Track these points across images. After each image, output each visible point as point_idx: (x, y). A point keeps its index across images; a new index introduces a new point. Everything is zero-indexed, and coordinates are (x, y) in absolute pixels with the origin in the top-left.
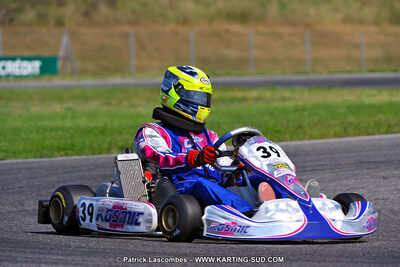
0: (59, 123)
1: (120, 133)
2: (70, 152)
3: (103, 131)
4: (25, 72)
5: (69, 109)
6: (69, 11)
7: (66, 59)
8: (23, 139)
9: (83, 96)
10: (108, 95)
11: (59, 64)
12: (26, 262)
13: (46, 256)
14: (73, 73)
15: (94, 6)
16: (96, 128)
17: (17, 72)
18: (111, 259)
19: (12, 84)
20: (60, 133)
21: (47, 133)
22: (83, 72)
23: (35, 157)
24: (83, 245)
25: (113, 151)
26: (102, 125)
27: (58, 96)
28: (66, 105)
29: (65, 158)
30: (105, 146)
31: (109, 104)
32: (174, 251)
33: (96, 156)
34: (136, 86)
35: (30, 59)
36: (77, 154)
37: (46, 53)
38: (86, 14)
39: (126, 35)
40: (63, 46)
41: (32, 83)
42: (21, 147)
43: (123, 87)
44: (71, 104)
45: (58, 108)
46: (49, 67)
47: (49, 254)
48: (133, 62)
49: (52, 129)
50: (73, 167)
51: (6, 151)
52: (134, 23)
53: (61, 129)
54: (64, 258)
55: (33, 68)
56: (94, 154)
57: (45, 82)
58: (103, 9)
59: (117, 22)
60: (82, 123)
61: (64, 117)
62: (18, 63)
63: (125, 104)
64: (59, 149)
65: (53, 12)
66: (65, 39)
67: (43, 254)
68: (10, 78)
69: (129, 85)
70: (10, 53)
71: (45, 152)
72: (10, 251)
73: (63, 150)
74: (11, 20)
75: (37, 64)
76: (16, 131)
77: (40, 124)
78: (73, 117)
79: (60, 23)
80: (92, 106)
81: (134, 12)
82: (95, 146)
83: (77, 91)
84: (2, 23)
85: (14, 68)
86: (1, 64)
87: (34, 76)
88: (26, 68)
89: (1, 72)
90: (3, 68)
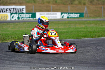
0: (83, 30)
1: (98, 32)
2: (85, 37)
3: (94, 32)
4: (75, 17)
5: (86, 26)
6: (87, 1)
7: (86, 13)
8: (73, 34)
9: (90, 23)
10: (96, 23)
11: (84, 15)
14: (88, 17)
16: (92, 31)
17: (73, 17)
18: (93, 65)
19: (72, 19)
20: (83, 32)
21: (80, 32)
22: (90, 17)
23: (76, 39)
24: (86, 61)
25: (96, 37)
26: (94, 30)
27: (83, 23)
28: (85, 25)
29: (84, 39)
30: (94, 36)
31: (96, 25)
35: (76, 13)
36: (87, 38)
37: (81, 12)
38: (91, 2)
39: (101, 7)
40: (85, 10)
41: (77, 19)
42: (73, 36)
43: (100, 20)
44: (87, 25)
45: (83, 26)
46: (81, 15)
48: (103, 14)
49: (81, 31)
50: (86, 41)
51: (69, 37)
52: (103, 4)
53: (84, 31)
55: (78, 16)
56: (91, 38)
57: (80, 19)
58: (95, 1)
59: (99, 4)
60: (89, 30)
61: (85, 28)
63: (100, 25)
64: (83, 36)
65: (83, 1)
66: (86, 8)
67: (76, 63)
68: (72, 18)
70: (72, 12)
71: (79, 37)
72: (67, 63)
74: (72, 3)
75: (78, 15)
76: (72, 32)
77: (78, 30)
78: (87, 28)
80: (92, 25)
81: (103, 2)
82: (92, 35)
83: (88, 21)
84: (70, 4)
85: (72, 15)
86: (69, 14)
87: (78, 17)
88: (76, 16)
89: (69, 17)
90: (70, 15)
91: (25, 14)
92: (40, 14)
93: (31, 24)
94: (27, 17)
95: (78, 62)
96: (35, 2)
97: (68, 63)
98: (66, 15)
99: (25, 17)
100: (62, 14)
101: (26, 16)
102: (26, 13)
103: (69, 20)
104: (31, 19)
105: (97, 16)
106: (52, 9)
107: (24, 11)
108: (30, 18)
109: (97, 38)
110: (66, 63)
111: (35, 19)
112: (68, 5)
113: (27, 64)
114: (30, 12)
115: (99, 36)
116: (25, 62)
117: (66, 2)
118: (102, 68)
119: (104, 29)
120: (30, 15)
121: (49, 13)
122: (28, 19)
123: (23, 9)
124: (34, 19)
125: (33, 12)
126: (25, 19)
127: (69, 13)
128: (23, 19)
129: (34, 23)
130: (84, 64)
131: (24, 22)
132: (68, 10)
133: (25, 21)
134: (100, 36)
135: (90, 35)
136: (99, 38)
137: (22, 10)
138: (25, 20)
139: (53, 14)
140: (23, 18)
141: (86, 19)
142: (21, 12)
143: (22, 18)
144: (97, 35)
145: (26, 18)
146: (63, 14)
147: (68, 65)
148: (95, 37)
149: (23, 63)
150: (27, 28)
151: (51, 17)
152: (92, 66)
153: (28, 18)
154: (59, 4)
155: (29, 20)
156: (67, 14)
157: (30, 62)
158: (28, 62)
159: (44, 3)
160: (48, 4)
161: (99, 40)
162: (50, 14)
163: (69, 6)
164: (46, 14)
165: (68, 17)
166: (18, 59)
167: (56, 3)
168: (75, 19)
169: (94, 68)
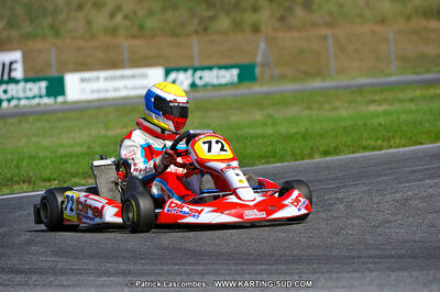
0: (259, 131)
1: (322, 137)
2: (272, 159)
3: (305, 136)
4: (223, 81)
5: (269, 116)
6: (265, 16)
7: (264, 65)
9: (283, 102)
10: (308, 100)
11: (258, 71)
12: (229, 274)
13: (251, 267)
14: (272, 79)
15: (290, 10)
16: (297, 133)
17: (215, 81)
18: (316, 266)
19: (211, 93)
20: (260, 140)
21: (247, 142)
22: (283, 77)
24: (287, 253)
25: (316, 155)
26: (303, 129)
27: (258, 103)
28: (265, 113)
29: (267, 166)
30: (307, 151)
31: (310, 108)
32: (379, 253)
33: (298, 162)
34: (337, 88)
35: (227, 67)
36: (280, 161)
37: (244, 61)
38: (282, 19)
39: (325, 38)
40: (261, 52)
41: (231, 92)
43: (324, 91)
44: (271, 111)
45: (258, 116)
46: (247, 74)
47: (253, 264)
48: (333, 64)
49: (252, 137)
50: (276, 174)
52: (330, 25)
53: (262, 137)
54: (267, 267)
55: (232, 76)
56: (296, 160)
57: (243, 90)
58: (299, 12)
59: (314, 25)
60: (282, 129)
61: (264, 125)
62: (215, 72)
63: (327, 107)
64: (260, 157)
65: (249, 18)
66: (262, 46)
68: (209, 88)
69: (329, 88)
70: (207, 63)
71: (247, 161)
72: (213, 264)
73: (267, 157)
74: (206, 29)
75: (235, 72)
77: (239, 133)
78: (273, 124)
79: (256, 29)
80: (293, 111)
81: (331, 14)
82: (297, 151)
83: (277, 96)
84: (196, 32)
85: (210, 77)
86: (198, 74)
87: (233, 84)
88: (224, 77)
89: (199, 82)
90: (201, 78)
91: (21, 85)
92: (83, 80)
93: (48, 121)
94: (30, 94)
95: (255, 259)
96: (57, 34)
97: (216, 267)
98: (187, 78)
99: (21, 95)
100: (167, 73)
101: (24, 90)
102: (26, 80)
103: (200, 94)
104: (46, 100)
105: (308, 75)
106: (126, 55)
107: (18, 74)
108: (41, 97)
109: (318, 159)
110: (206, 264)
111: (65, 102)
112: (188, 35)
113: (51, 279)
114: (40, 75)
115: (326, 153)
116: (41, 273)
117: (182, 24)
118: (356, 275)
119: (343, 124)
120: (43, 84)
121: (117, 73)
122: (36, 101)
123: (11, 63)
124: (60, 99)
125: (54, 73)
126: (23, 102)
127: (195, 70)
128: (13, 103)
129: (59, 115)
130: (279, 267)
131: (21, 115)
132: (191, 58)
133: (23, 110)
134: (332, 150)
135: (289, 148)
136: (329, 158)
137: (10, 70)
138: (25, 106)
139: (133, 76)
140: (13, 98)
141: (266, 88)
142: (6, 77)
143: (9, 100)
144: (317, 148)
145: (28, 98)
146: (173, 75)
147: (217, 273)
148: (311, 156)
149: (34, 278)
150: (34, 140)
151: (126, 88)
152: (315, 272)
153: (34, 97)
154: (153, 37)
155: (38, 104)
156: (190, 72)
157: (63, 272)
158: (54, 271)
159: (93, 37)
160: (109, 40)
161: (328, 167)
162: (122, 77)
163: (194, 41)
164: (106, 79)
165: (193, 85)
166: (13, 262)
167: (140, 32)
168: (223, 92)
169: (322, 280)
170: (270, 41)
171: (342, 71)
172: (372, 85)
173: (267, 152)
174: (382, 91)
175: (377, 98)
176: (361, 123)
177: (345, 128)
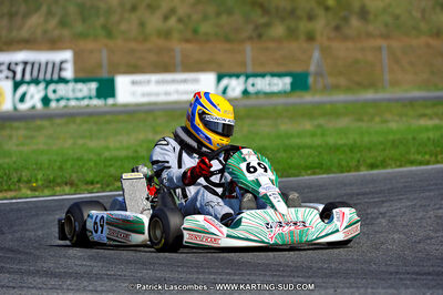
0: (308, 141)
1: (370, 150)
2: (317, 170)
3: (352, 149)
4: (275, 89)
5: (319, 126)
6: (320, 25)
7: (319, 74)
9: (334, 113)
10: (360, 111)
11: (311, 80)
14: (326, 89)
15: (346, 19)
16: (345, 145)
19: (262, 101)
20: (307, 151)
21: (295, 152)
22: (336, 87)
24: (326, 266)
25: (362, 168)
26: (351, 141)
27: (309, 113)
28: (316, 123)
29: (313, 177)
30: (354, 163)
31: (360, 120)
33: (344, 174)
34: (389, 100)
35: (280, 75)
37: (297, 69)
38: (337, 28)
39: (379, 49)
40: (314, 61)
41: (283, 101)
43: (375, 103)
44: (321, 121)
45: (308, 126)
46: (300, 83)
48: (387, 77)
49: (299, 148)
50: (320, 186)
52: (386, 37)
53: (310, 147)
55: (284, 84)
56: (342, 172)
57: (294, 99)
58: (355, 22)
59: (369, 35)
60: (331, 140)
61: (313, 135)
63: (377, 119)
64: (307, 168)
65: (304, 26)
66: (316, 55)
68: (261, 96)
70: (259, 70)
72: (249, 274)
73: (310, 168)
74: (260, 36)
75: (288, 80)
77: (287, 142)
78: (323, 135)
79: (311, 38)
80: (343, 122)
81: (386, 25)
82: (344, 163)
83: (328, 107)
84: (251, 38)
85: (263, 84)
86: (251, 80)
87: (285, 92)
88: (276, 85)
90: (253, 85)
91: (71, 85)
92: (133, 83)
93: (96, 123)
94: (79, 95)
96: (110, 35)
99: (71, 95)
100: (220, 79)
101: (74, 91)
103: (251, 102)
104: (95, 102)
105: (361, 86)
106: (178, 59)
107: (68, 73)
108: (91, 98)
111: (114, 105)
112: (242, 42)
113: (86, 283)
114: (90, 76)
115: (372, 167)
117: (237, 30)
119: (391, 137)
120: (94, 85)
121: (169, 77)
122: (86, 102)
123: (62, 63)
124: (110, 101)
125: (104, 75)
126: (73, 103)
127: (248, 76)
128: (62, 103)
129: (108, 117)
131: (69, 116)
132: (244, 64)
133: (73, 111)
134: (379, 163)
135: (336, 160)
137: (61, 69)
138: (74, 107)
139: (185, 81)
140: (62, 99)
141: (318, 98)
142: (55, 77)
143: (58, 100)
144: (364, 161)
145: (77, 99)
146: (225, 82)
148: (357, 168)
151: (177, 92)
153: (83, 98)
154: (207, 41)
155: (88, 106)
156: (242, 79)
157: (99, 277)
159: (145, 39)
160: (161, 42)
162: (174, 81)
163: (248, 47)
164: (158, 82)
165: (245, 92)
167: (194, 35)
168: (275, 100)
170: (325, 51)
171: (394, 84)
172: (425, 99)
173: (313, 163)
174: (434, 105)
175: (428, 111)
176: (410, 137)
177: (393, 142)
